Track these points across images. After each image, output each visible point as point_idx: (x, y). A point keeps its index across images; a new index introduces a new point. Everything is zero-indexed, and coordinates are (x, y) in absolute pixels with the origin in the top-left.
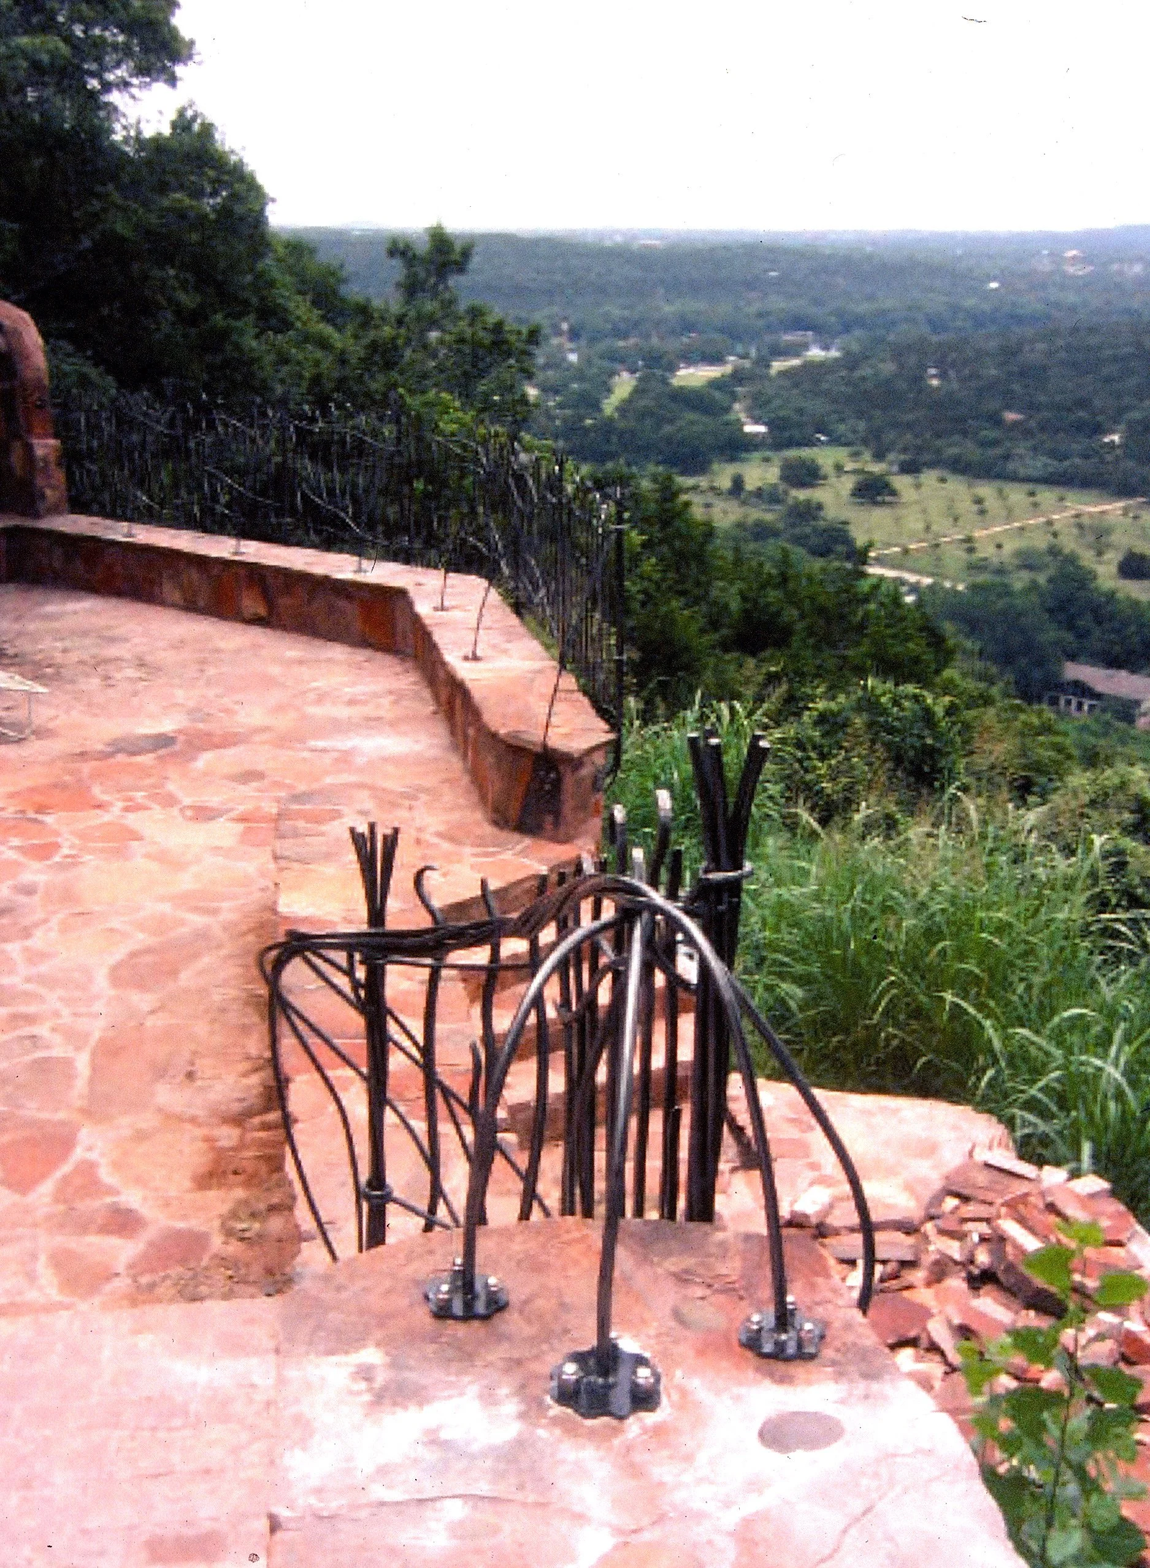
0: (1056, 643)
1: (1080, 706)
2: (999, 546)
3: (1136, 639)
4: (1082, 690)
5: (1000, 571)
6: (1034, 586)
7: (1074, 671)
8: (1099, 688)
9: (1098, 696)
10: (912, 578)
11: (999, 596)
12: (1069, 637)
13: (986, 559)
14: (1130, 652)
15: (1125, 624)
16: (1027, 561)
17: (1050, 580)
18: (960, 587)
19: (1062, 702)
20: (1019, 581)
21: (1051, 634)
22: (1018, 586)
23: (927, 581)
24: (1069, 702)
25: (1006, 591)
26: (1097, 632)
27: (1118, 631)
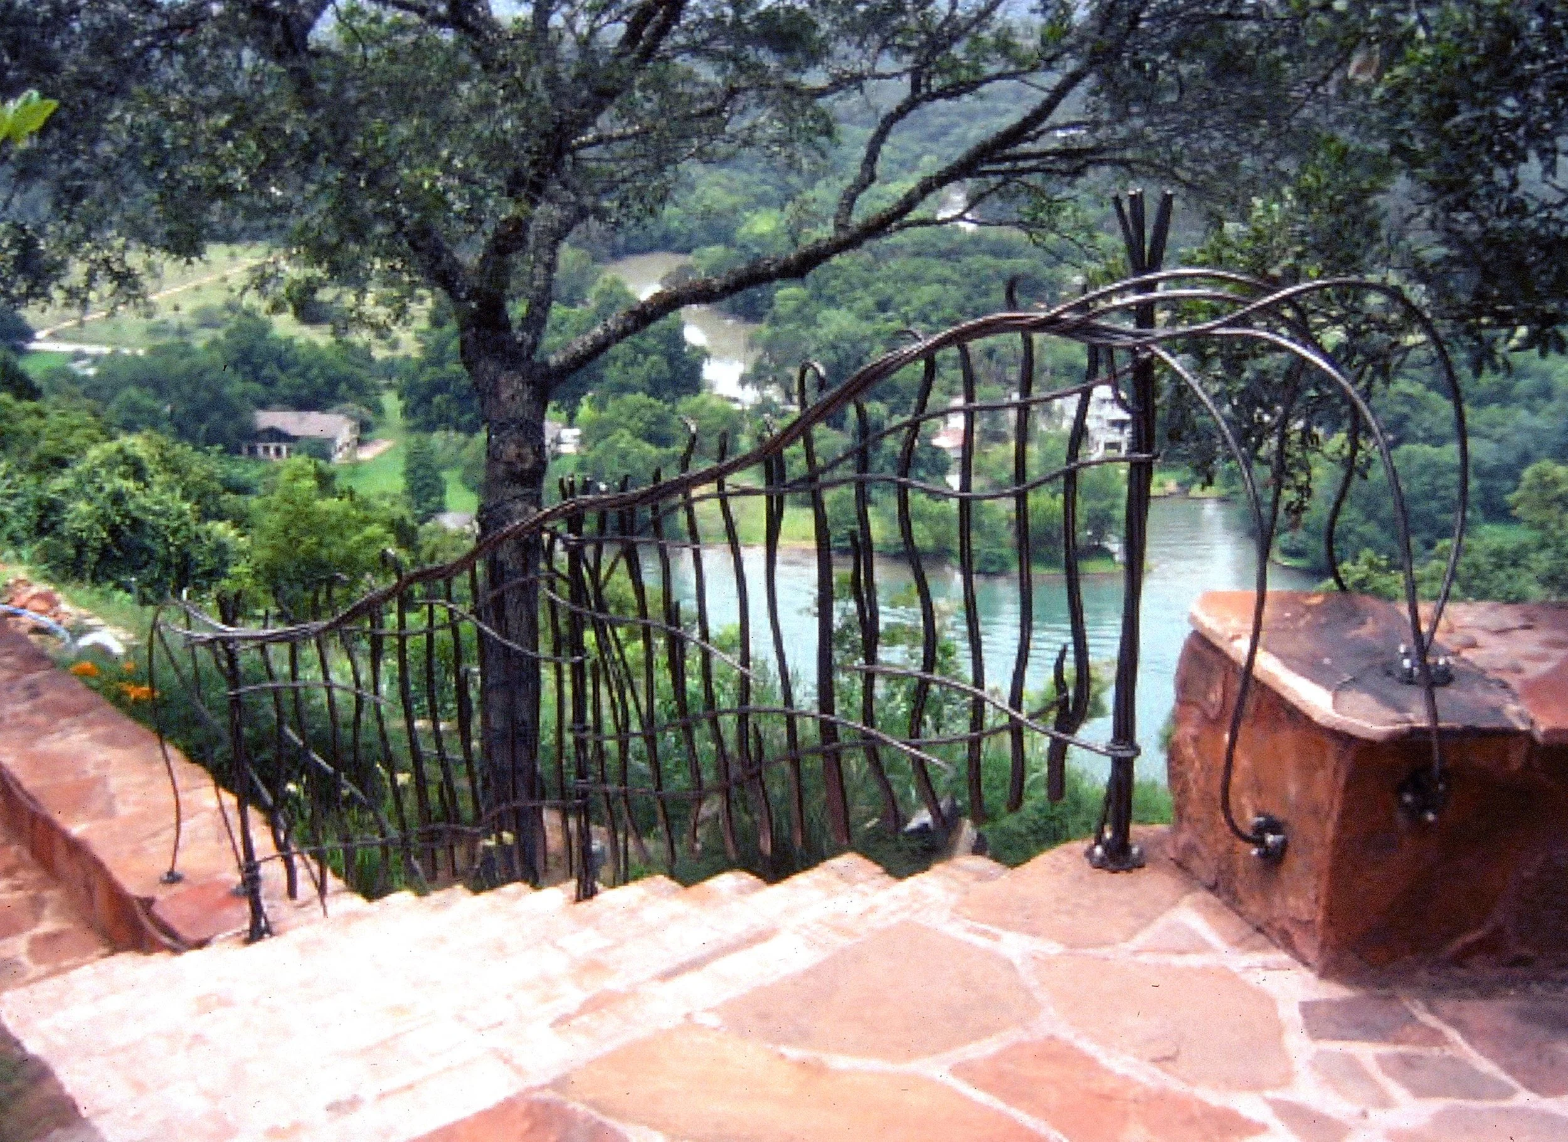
0: (244, 395)
1: (278, 451)
2: (177, 308)
3: (320, 381)
4: (277, 435)
5: (181, 331)
6: (214, 343)
7: (266, 419)
8: (294, 431)
9: (294, 439)
10: (91, 349)
11: (182, 356)
12: (257, 387)
13: (165, 322)
14: (317, 393)
15: (309, 368)
16: (207, 319)
17: (229, 335)
18: (141, 352)
19: (260, 450)
20: (200, 340)
21: (236, 386)
22: (199, 344)
23: (106, 350)
24: (267, 449)
25: (187, 351)
26: (283, 380)
27: (302, 375)
